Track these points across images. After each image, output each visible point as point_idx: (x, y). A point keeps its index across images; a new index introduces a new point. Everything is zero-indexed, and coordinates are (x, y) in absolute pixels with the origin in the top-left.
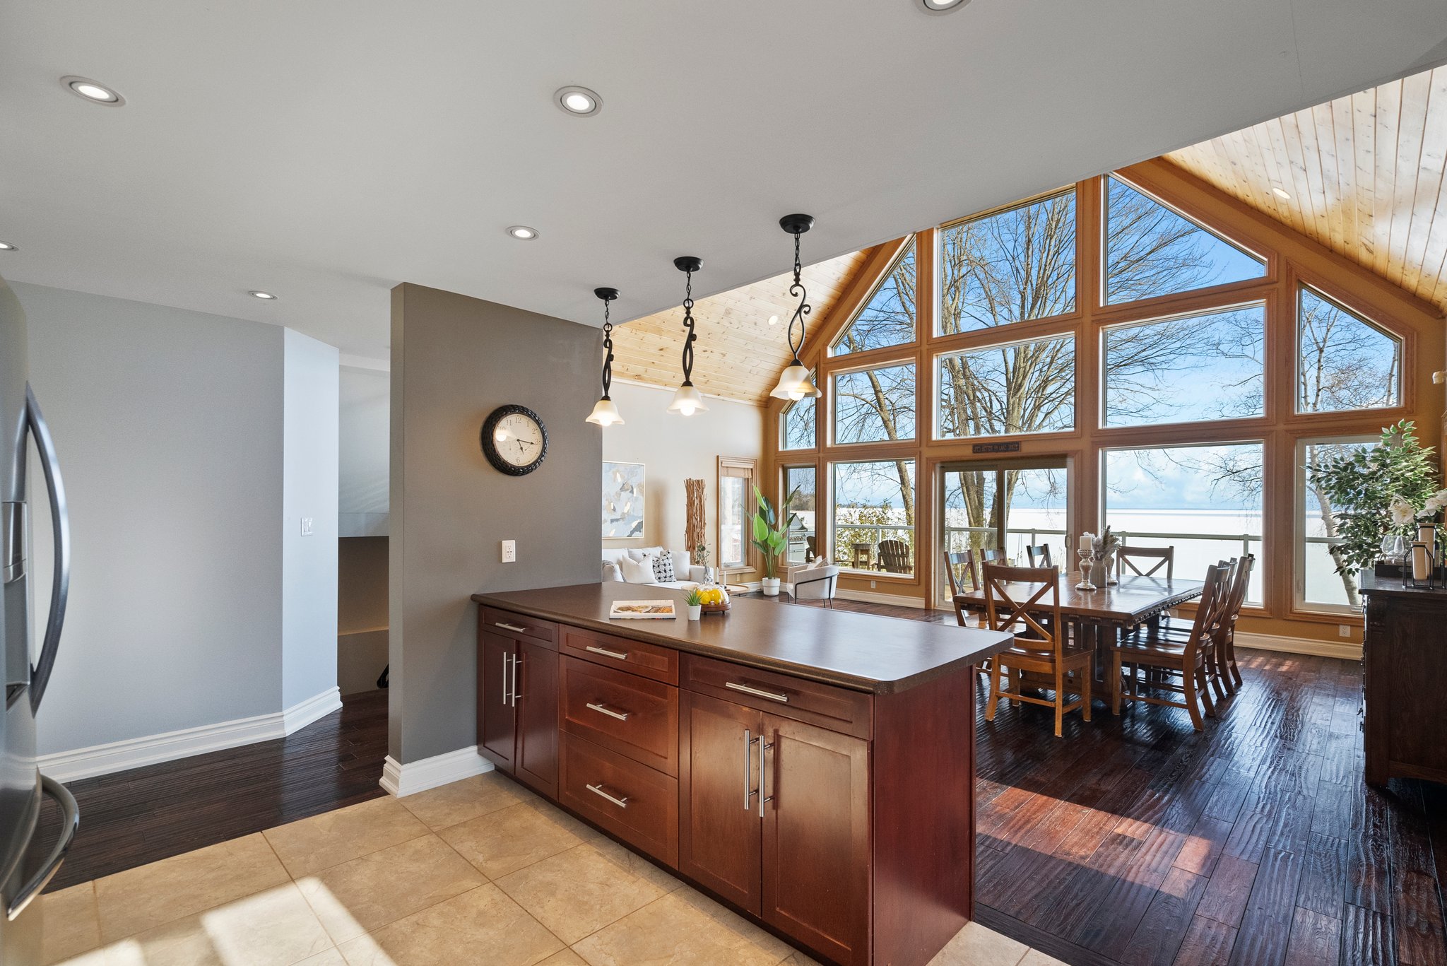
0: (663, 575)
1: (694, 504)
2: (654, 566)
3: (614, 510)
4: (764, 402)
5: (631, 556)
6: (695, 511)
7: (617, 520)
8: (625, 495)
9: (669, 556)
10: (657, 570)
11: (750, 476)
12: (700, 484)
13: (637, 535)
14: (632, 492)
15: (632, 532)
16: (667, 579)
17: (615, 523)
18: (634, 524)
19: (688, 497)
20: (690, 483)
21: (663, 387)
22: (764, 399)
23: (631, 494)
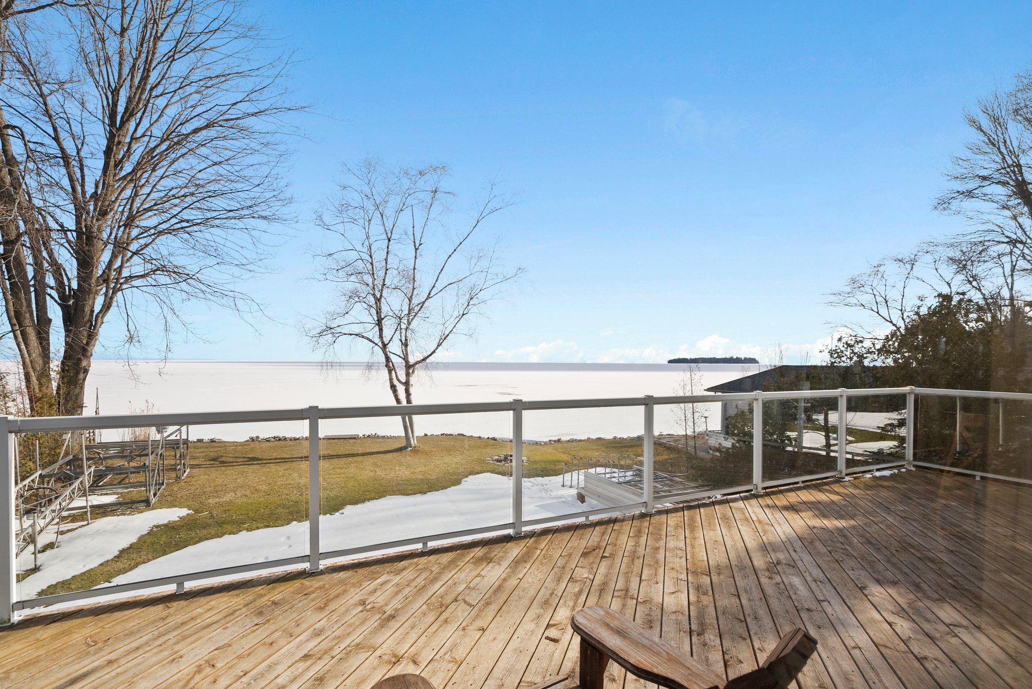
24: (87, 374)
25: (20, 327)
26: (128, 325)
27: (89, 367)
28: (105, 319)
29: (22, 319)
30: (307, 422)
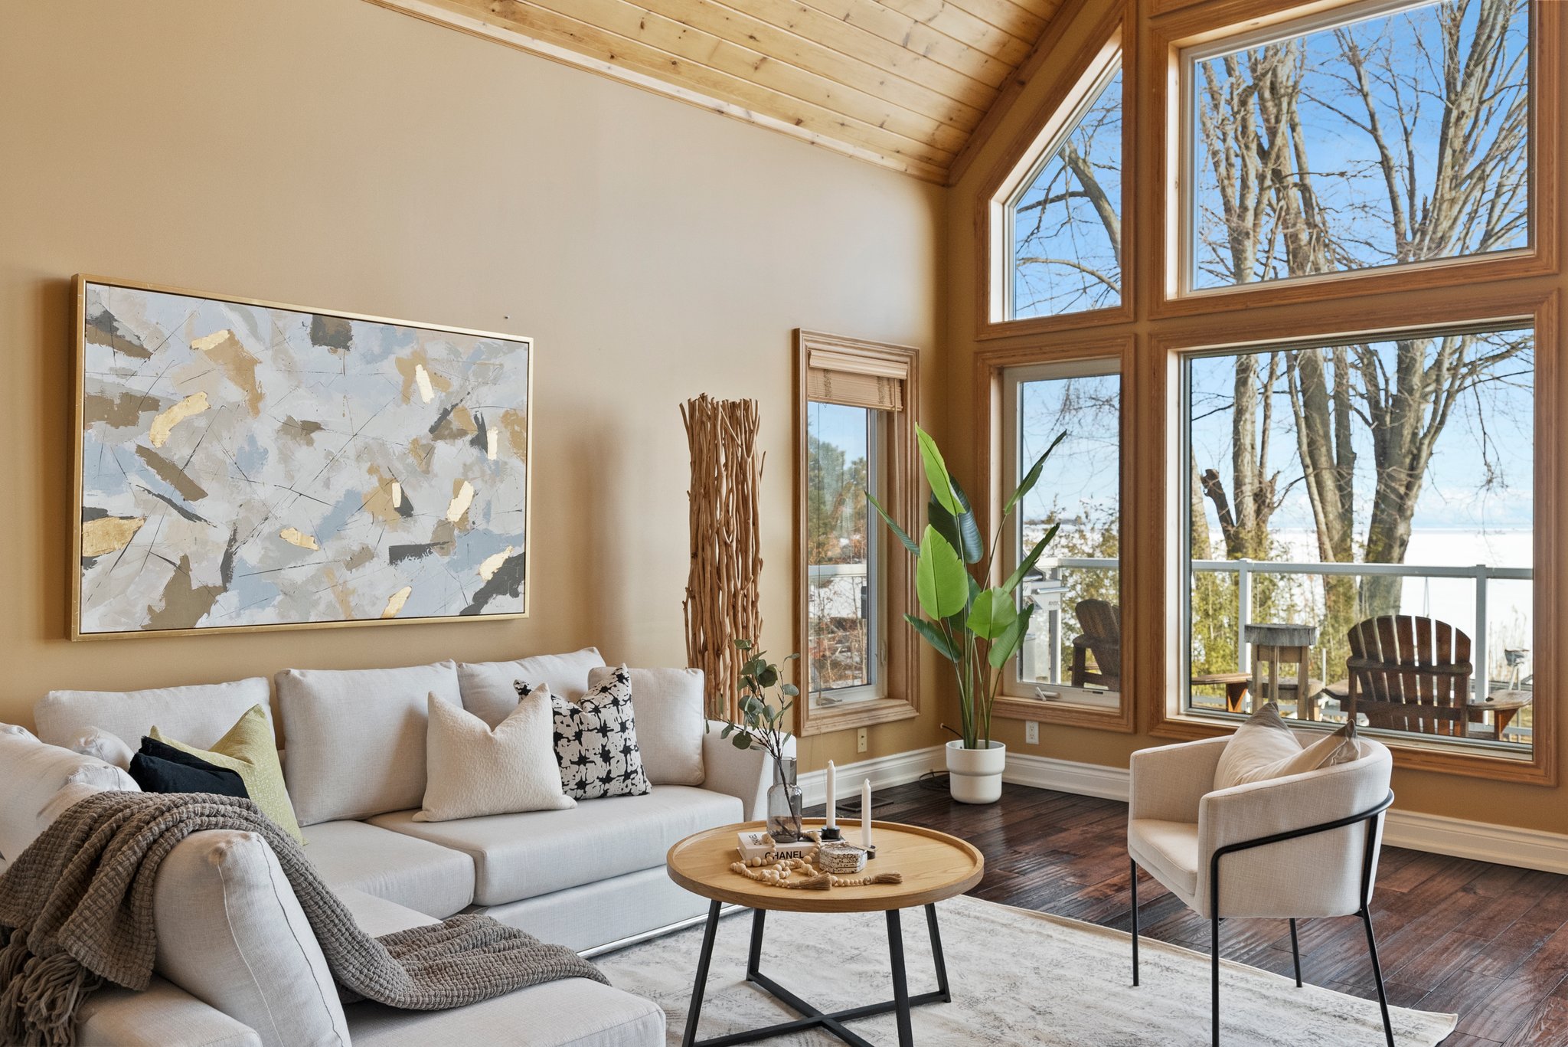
0: (595, 770)
1: (718, 490)
2: (557, 737)
3: (406, 509)
4: (940, 165)
5: (473, 698)
6: (719, 515)
7: (418, 551)
8: (450, 454)
9: (623, 691)
10: (571, 751)
11: (898, 406)
12: (740, 415)
13: (500, 605)
14: (481, 442)
15: (482, 597)
16: (614, 787)
17: (409, 563)
18: (491, 565)
19: (696, 464)
20: (702, 410)
21: (602, 65)
22: (941, 156)
23: (475, 451)
24: (1405, 549)
25: (1314, 469)
26: (1484, 454)
27: (1409, 535)
28: (1435, 448)
29: (1316, 457)
30: (1474, 580)
